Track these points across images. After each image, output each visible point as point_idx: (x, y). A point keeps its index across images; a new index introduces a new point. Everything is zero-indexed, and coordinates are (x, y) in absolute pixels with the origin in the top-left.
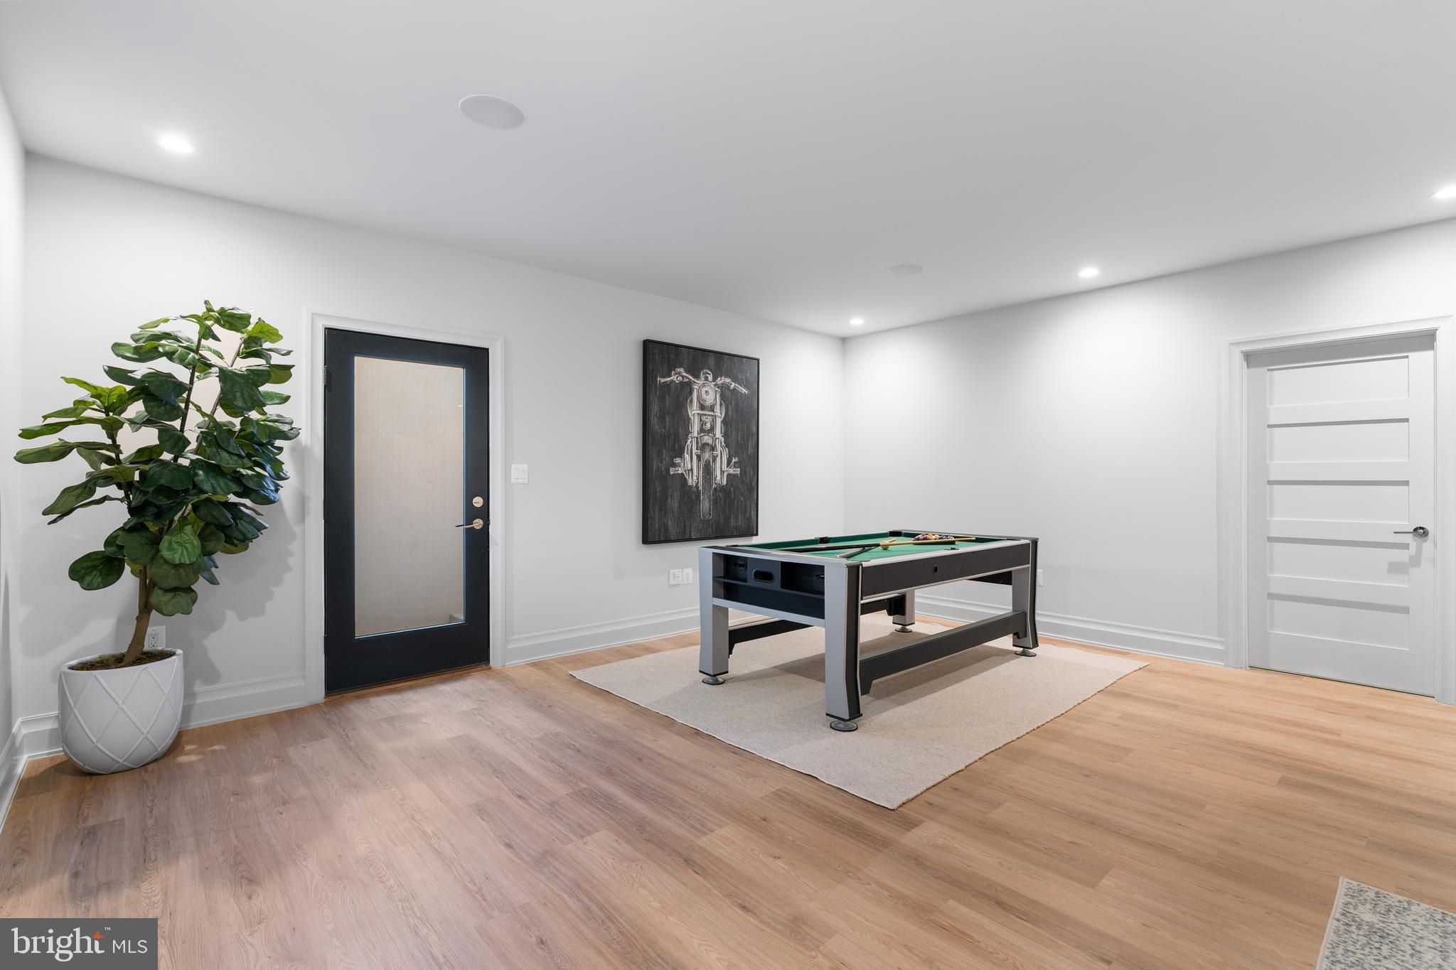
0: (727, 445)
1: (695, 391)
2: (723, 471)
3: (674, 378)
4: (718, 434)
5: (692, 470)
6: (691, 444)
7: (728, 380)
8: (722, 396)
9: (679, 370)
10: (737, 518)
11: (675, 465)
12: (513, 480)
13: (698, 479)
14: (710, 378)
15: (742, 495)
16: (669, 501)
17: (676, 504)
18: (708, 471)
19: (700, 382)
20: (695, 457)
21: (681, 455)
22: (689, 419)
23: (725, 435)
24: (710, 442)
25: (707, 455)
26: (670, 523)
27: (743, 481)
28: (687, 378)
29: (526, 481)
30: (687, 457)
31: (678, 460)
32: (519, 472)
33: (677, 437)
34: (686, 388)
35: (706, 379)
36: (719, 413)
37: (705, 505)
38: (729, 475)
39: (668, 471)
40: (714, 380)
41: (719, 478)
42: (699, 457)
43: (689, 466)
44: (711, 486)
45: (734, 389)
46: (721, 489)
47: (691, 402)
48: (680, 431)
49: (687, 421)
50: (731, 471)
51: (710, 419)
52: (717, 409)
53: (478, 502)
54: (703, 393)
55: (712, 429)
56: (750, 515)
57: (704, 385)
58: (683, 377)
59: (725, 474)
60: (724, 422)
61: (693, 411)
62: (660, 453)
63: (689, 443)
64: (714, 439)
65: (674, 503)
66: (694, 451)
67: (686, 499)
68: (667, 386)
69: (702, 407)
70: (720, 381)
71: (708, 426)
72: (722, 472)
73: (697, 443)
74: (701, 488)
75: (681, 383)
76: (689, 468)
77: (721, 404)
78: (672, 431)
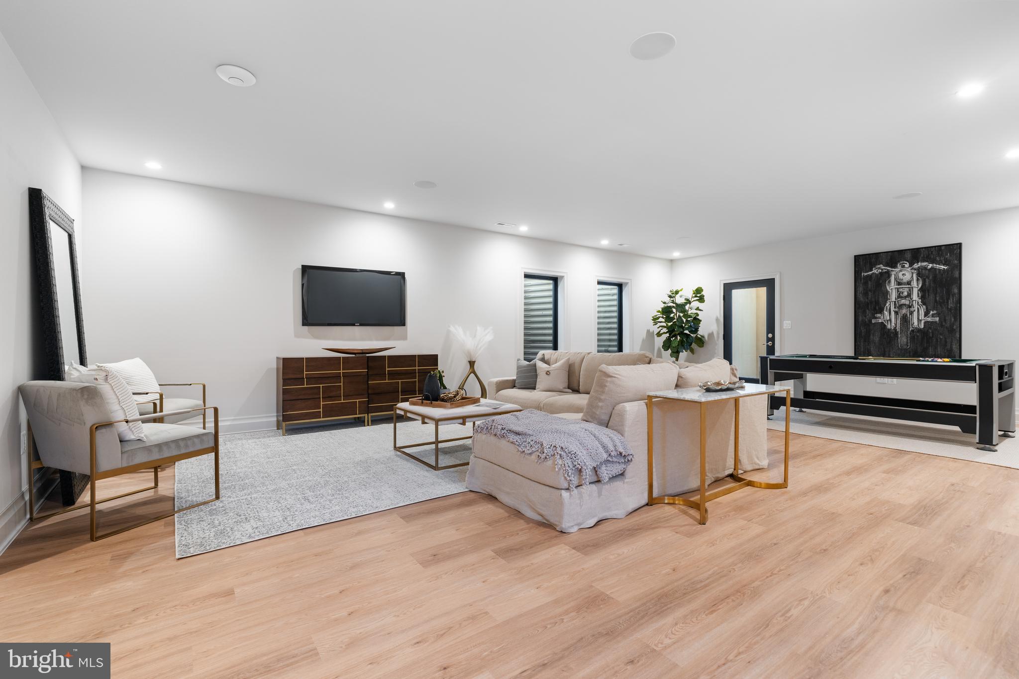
0: (924, 303)
1: (893, 276)
2: (919, 318)
3: (875, 271)
4: (915, 296)
5: (890, 320)
6: (890, 305)
7: (925, 264)
8: (919, 275)
9: (878, 266)
10: (936, 348)
11: (876, 318)
12: (784, 328)
13: (896, 325)
14: (907, 265)
15: (941, 334)
16: (872, 337)
17: (877, 339)
18: (905, 320)
19: (897, 270)
20: (893, 313)
21: (881, 311)
22: (887, 292)
23: (923, 298)
24: (907, 303)
25: (904, 311)
26: (872, 349)
27: (942, 326)
28: (885, 269)
29: (790, 328)
30: (886, 313)
31: (879, 315)
32: (787, 324)
33: (877, 303)
34: (888, 275)
35: (903, 267)
36: (916, 286)
37: (903, 340)
38: (925, 323)
39: (870, 321)
40: (911, 265)
41: (916, 323)
42: (896, 313)
43: (889, 318)
44: (908, 329)
45: (932, 268)
46: (919, 330)
47: (890, 282)
48: (880, 299)
49: (886, 294)
50: (929, 319)
51: (908, 289)
52: (914, 283)
53: (770, 335)
54: (900, 274)
55: (909, 295)
56: (951, 347)
57: (901, 271)
58: (882, 269)
59: (923, 322)
60: (922, 290)
61: (892, 288)
62: (864, 312)
63: (887, 305)
64: (912, 300)
65: (876, 338)
66: (892, 309)
67: (886, 336)
68: (870, 277)
69: (899, 284)
70: (916, 266)
71: (906, 294)
72: (919, 321)
73: (895, 304)
74: (898, 329)
75: (881, 273)
76: (888, 318)
77: (918, 280)
78: (873, 300)
